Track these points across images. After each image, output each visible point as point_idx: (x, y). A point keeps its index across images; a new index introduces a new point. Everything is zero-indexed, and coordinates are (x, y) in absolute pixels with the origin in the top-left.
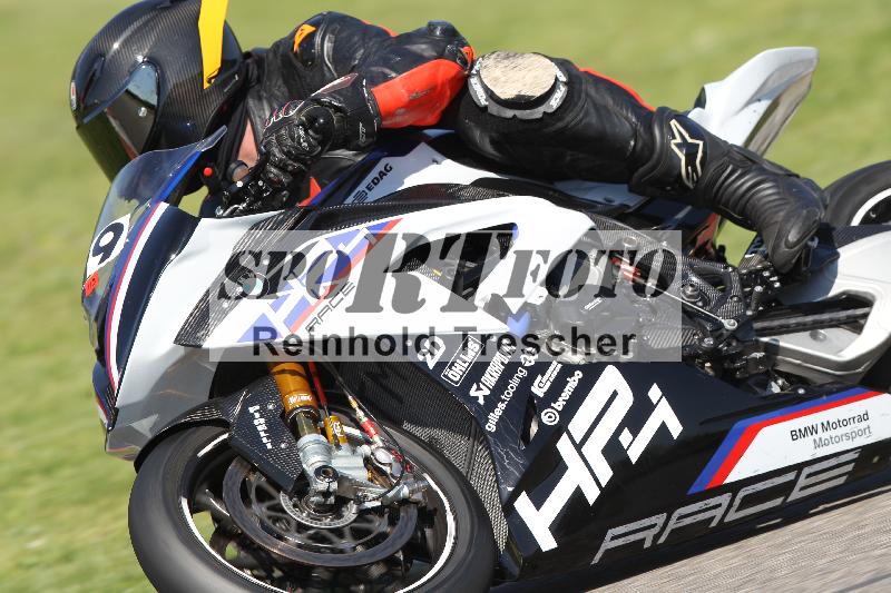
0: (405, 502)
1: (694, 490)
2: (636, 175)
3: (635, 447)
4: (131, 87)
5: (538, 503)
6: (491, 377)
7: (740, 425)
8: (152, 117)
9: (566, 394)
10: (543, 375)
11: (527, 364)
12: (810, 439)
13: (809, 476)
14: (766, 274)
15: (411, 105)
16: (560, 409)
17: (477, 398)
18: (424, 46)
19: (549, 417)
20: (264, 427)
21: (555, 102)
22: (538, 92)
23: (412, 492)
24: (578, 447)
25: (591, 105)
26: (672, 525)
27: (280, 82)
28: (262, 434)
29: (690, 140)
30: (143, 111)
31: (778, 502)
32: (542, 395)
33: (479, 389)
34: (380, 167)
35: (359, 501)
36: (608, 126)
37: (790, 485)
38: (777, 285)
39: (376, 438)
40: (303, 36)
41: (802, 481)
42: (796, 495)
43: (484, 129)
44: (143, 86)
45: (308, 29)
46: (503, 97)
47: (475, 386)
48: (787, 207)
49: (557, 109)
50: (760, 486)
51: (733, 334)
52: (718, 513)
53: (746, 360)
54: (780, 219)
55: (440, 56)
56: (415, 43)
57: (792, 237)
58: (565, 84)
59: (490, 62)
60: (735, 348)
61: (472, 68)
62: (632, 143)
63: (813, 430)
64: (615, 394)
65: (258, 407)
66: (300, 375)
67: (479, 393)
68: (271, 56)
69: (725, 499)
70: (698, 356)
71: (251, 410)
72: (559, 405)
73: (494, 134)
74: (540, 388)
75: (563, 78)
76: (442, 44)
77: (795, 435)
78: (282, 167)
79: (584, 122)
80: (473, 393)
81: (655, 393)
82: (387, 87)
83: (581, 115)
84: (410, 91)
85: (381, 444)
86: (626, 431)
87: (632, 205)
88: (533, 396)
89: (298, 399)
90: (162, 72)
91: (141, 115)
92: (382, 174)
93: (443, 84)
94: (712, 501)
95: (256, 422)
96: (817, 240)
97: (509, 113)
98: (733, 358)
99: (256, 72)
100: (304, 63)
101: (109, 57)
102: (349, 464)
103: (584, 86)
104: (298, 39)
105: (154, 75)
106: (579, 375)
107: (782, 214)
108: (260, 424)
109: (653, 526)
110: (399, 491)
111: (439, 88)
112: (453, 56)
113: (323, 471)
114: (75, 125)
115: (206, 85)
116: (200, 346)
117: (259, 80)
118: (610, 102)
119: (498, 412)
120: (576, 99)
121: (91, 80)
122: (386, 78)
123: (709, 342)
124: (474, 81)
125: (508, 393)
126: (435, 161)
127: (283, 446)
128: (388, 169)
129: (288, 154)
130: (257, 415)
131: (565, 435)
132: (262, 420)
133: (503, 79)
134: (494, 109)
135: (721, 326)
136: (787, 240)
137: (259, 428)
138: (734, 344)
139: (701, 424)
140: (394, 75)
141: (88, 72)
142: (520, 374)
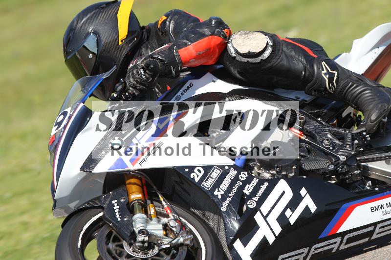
0: (182, 245)
1: (321, 236)
2: (307, 87)
3: (293, 217)
4: (85, 44)
5: (245, 245)
6: (224, 186)
7: (345, 206)
8: (95, 58)
9: (260, 194)
10: (249, 185)
11: (242, 179)
12: (380, 211)
13: (381, 228)
14: (365, 134)
15: (198, 57)
16: (257, 200)
17: (218, 195)
18: (206, 29)
19: (251, 204)
20: (118, 210)
21: (266, 55)
22: (258, 50)
23: (185, 240)
24: (265, 218)
25: (284, 55)
26: (312, 252)
27: (156, 41)
28: (117, 214)
29: (330, 71)
30: (91, 56)
31: (367, 240)
32: (248, 194)
33: (219, 191)
34: (187, 84)
35: (159, 245)
36: (292, 65)
37: (372, 232)
38: (369, 139)
39: (170, 215)
40: (162, 21)
41: (377, 230)
42: (375, 236)
43: (235, 67)
44: (91, 44)
45: (164, 18)
46: (242, 52)
47: (217, 190)
48: (374, 103)
49: (268, 58)
50: (355, 234)
51: (345, 163)
52: (336, 246)
53: (351, 174)
54: (370, 108)
55: (213, 34)
56: (202, 28)
57: (373, 117)
58: (272, 46)
59: (237, 36)
60: (345, 169)
61: (229, 39)
62: (303, 73)
63: (382, 207)
64: (284, 193)
65: (116, 201)
66: (137, 185)
67: (219, 193)
68: (153, 28)
69: (338, 240)
70: (327, 174)
71: (113, 202)
72: (256, 199)
73: (239, 69)
74: (247, 190)
75: (271, 44)
76: (214, 28)
77: (372, 210)
78: (135, 87)
79: (281, 63)
80: (216, 193)
81: (303, 192)
82: (185, 50)
83: (279, 61)
84: (196, 51)
85: (172, 218)
86: (289, 209)
87: (307, 100)
88: (244, 194)
89: (136, 196)
90: (100, 37)
91: (90, 57)
92: (188, 88)
93: (214, 47)
94: (332, 241)
95: (115, 208)
96: (387, 118)
97: (245, 60)
98: (345, 174)
99: (146, 36)
100: (162, 33)
101: (76, 30)
102: (155, 228)
103: (281, 47)
104: (160, 23)
105: (96, 39)
106: (266, 184)
107: (371, 106)
108: (117, 209)
109: (303, 253)
110: (178, 240)
111: (212, 49)
112: (219, 34)
113: (142, 232)
114: (64, 60)
115: (120, 43)
116: (91, 172)
117: (148, 40)
118: (293, 53)
119: (227, 202)
120: (277, 53)
121: (69, 40)
122: (186, 45)
123: (332, 167)
124: (229, 45)
125: (233, 193)
126: (214, 81)
127: (126, 219)
128: (191, 85)
129: (137, 81)
130: (116, 204)
131: (258, 212)
132: (118, 207)
133: (243, 44)
134: (238, 58)
135: (339, 159)
136: (371, 119)
137: (116, 211)
138: (345, 167)
139: (326, 205)
140: (190, 44)
141: (68, 36)
142: (238, 184)
